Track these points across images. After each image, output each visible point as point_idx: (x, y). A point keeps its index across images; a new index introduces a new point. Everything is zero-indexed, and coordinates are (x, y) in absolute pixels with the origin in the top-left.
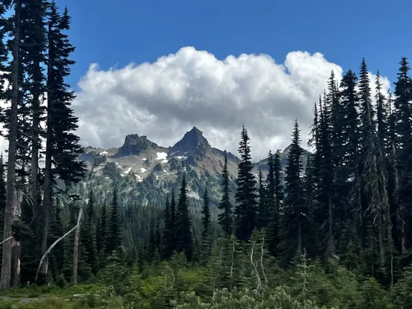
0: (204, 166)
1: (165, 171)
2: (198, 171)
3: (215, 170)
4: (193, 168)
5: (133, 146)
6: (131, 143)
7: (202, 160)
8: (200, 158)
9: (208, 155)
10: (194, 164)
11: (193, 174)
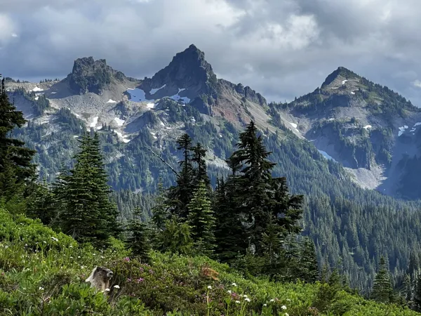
0: (222, 114)
1: (162, 124)
2: (215, 122)
3: (240, 121)
4: (206, 118)
5: (88, 78)
6: (84, 74)
7: (216, 103)
8: (214, 100)
9: (225, 95)
10: (206, 111)
11: (209, 128)
